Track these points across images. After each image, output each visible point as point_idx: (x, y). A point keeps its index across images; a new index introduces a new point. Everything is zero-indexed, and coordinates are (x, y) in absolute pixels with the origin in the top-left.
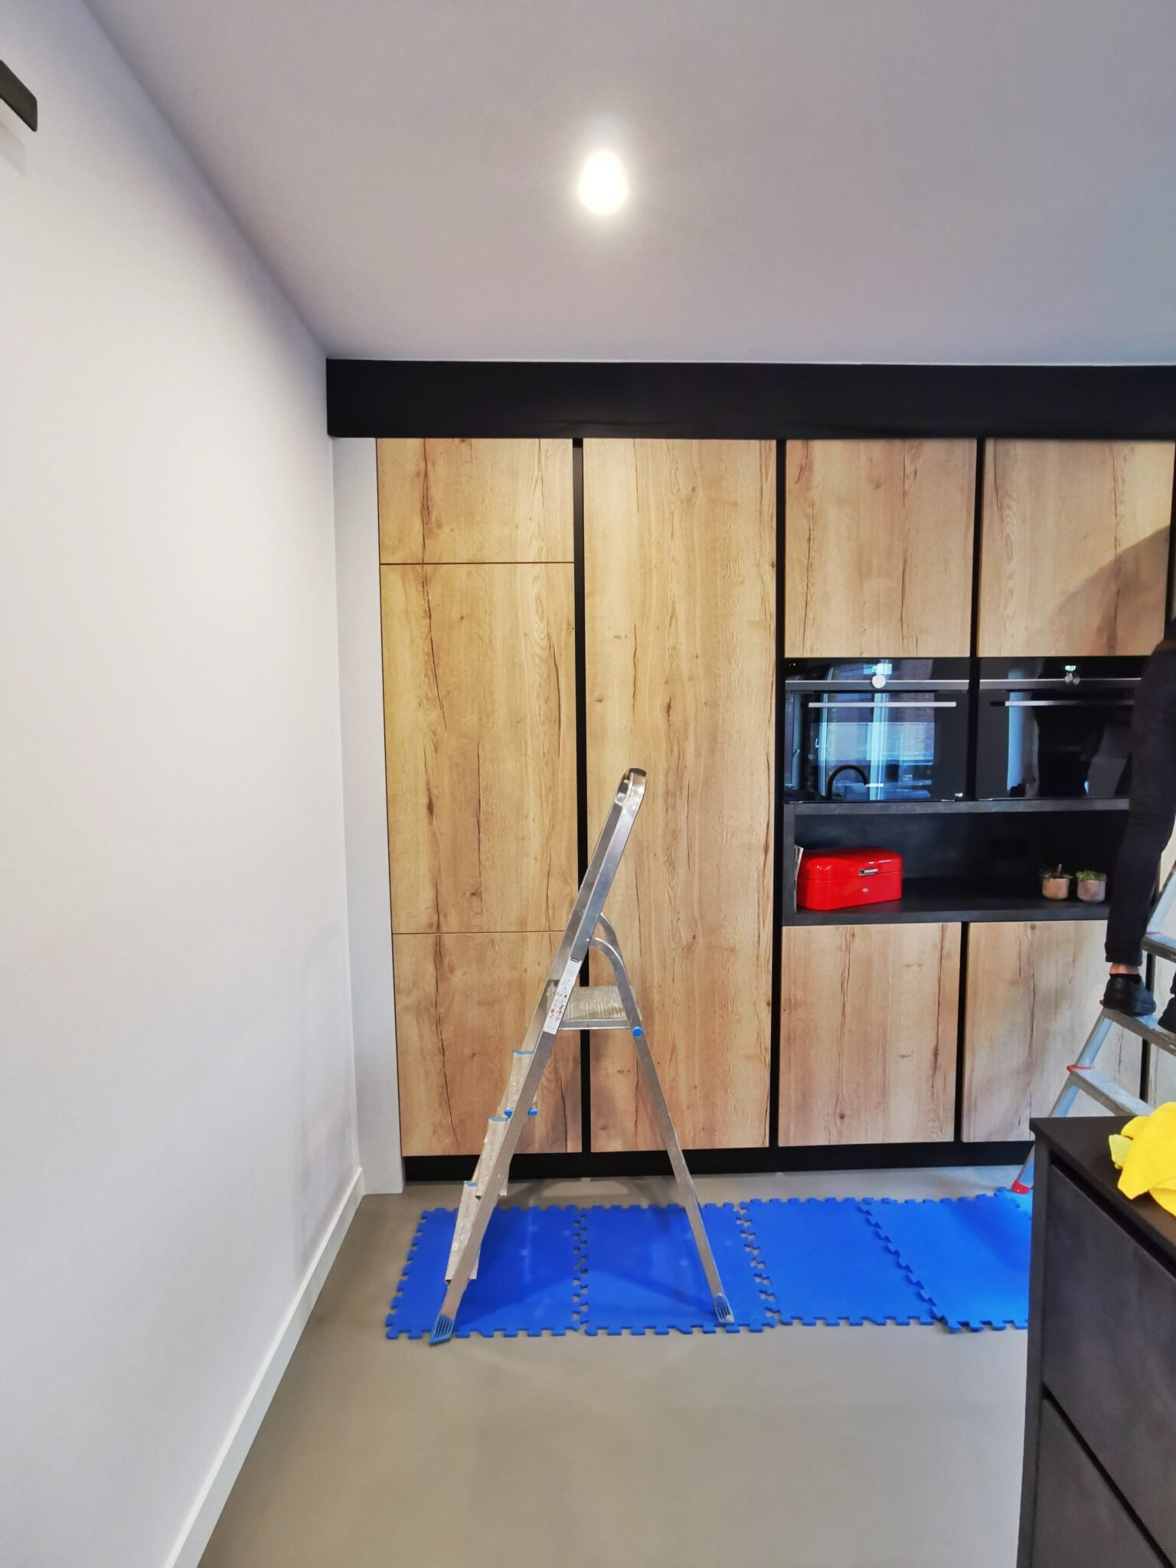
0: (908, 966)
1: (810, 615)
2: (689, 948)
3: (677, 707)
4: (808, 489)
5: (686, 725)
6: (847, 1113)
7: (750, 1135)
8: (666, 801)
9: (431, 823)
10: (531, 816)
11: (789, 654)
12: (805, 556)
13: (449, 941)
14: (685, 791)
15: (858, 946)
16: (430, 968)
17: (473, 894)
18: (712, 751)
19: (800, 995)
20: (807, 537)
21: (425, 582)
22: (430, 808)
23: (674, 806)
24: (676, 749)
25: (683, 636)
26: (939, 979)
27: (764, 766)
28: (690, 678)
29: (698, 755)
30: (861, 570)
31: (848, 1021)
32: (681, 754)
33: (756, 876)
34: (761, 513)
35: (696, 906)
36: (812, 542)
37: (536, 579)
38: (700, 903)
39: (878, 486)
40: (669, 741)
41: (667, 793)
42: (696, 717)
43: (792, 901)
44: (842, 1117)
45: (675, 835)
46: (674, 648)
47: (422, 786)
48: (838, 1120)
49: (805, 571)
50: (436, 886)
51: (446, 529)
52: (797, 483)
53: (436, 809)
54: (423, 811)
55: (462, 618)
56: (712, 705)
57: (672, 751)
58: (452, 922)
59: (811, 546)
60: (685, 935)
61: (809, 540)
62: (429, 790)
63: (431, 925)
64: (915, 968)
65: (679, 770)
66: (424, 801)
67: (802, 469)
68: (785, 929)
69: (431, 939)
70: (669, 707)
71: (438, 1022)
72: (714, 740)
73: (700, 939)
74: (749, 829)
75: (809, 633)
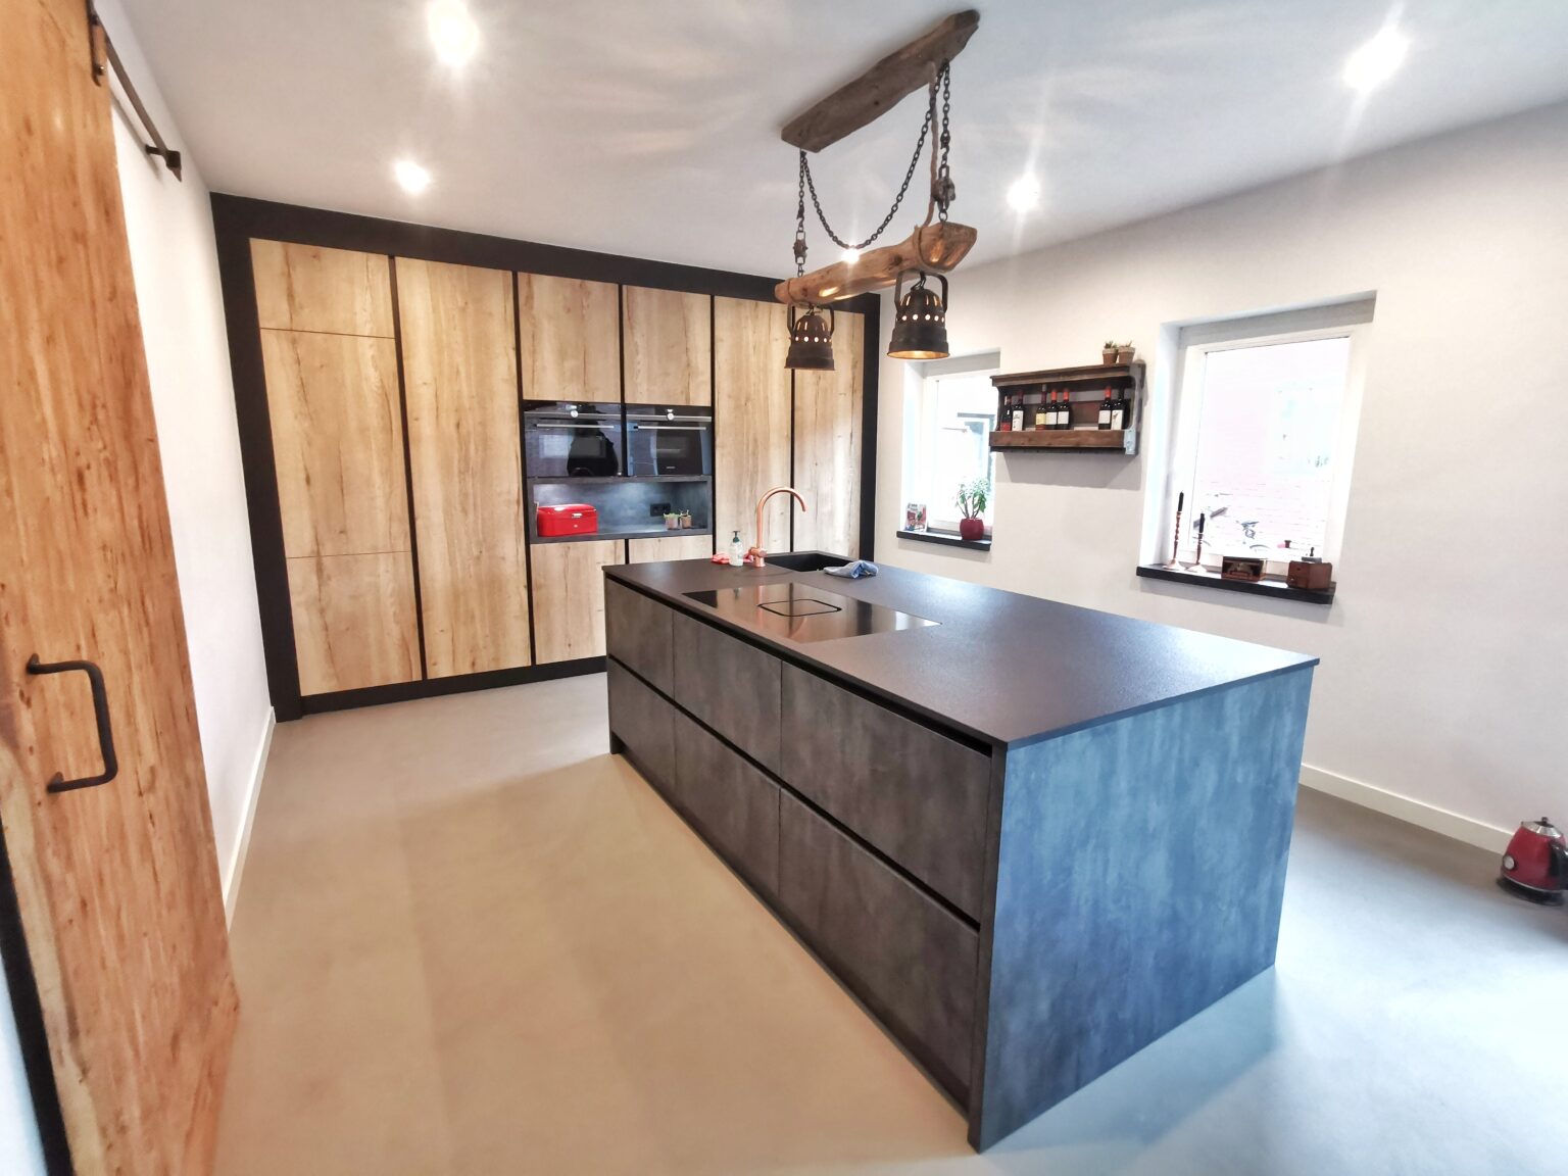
0: (599, 563)
1: (536, 377)
2: (478, 558)
3: (463, 425)
4: (531, 308)
5: (469, 434)
6: (572, 643)
7: (520, 660)
8: (459, 476)
9: (309, 490)
10: (376, 486)
11: (525, 397)
12: (531, 344)
13: (327, 562)
14: (471, 471)
15: (571, 554)
16: (314, 579)
17: (341, 532)
18: (485, 450)
19: (542, 581)
20: (532, 334)
21: (294, 342)
22: (308, 481)
23: (464, 479)
24: (464, 448)
25: (464, 385)
27: (514, 458)
28: (470, 409)
29: (477, 450)
30: (562, 355)
31: (569, 594)
32: (467, 450)
33: (513, 516)
34: (505, 320)
35: (481, 536)
36: (535, 337)
37: (371, 346)
38: (483, 533)
39: (569, 311)
40: (460, 443)
41: (460, 472)
42: (474, 430)
43: (534, 531)
44: (570, 645)
45: (466, 495)
46: (459, 391)
47: (301, 465)
48: (568, 648)
49: (532, 353)
50: (315, 528)
51: (306, 310)
53: (312, 480)
54: (304, 483)
55: (322, 366)
56: (483, 424)
57: (461, 449)
58: (328, 549)
59: (534, 340)
60: (475, 552)
61: (533, 336)
62: (306, 469)
63: (313, 552)
65: (465, 459)
66: (302, 476)
68: (532, 546)
69: (314, 560)
70: (458, 425)
71: (322, 611)
72: (485, 442)
73: (484, 553)
74: (509, 492)
75: (535, 386)
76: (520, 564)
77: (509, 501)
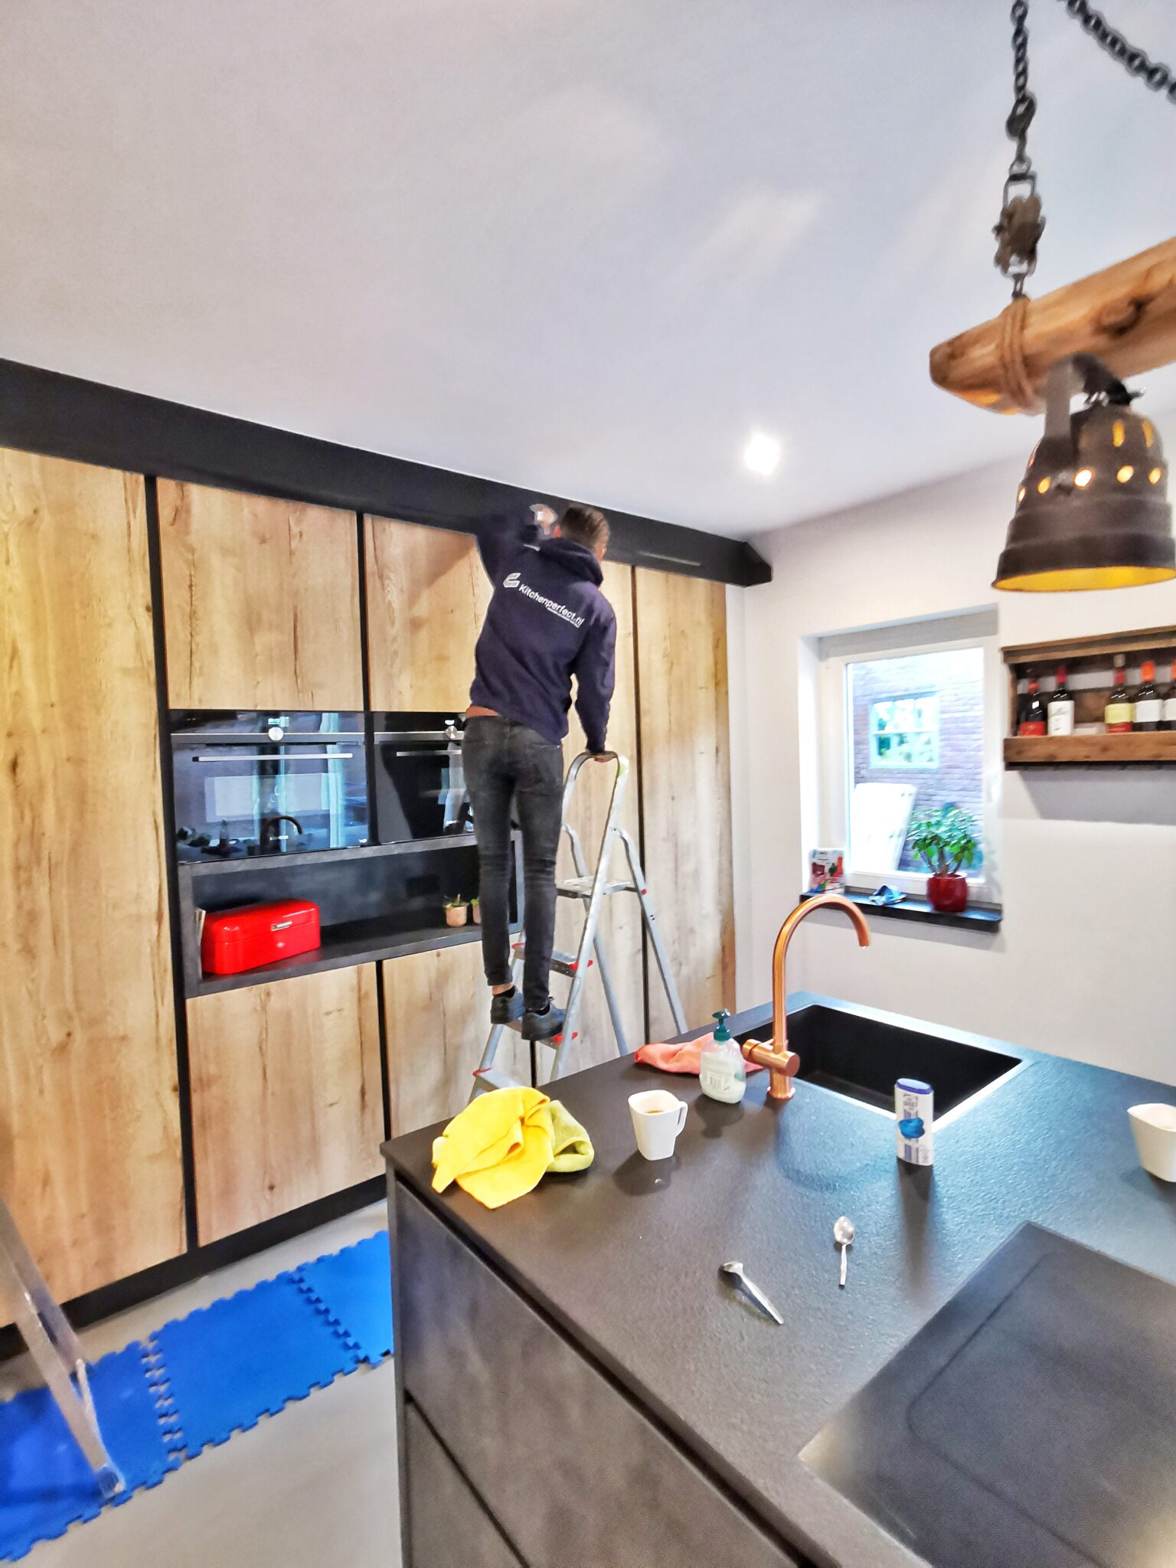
0: (328, 1013)
1: (197, 665)
2: (62, 1050)
3: (27, 764)
4: (187, 533)
5: (41, 786)
6: (277, 1182)
7: (162, 1248)
8: (16, 877)
11: (174, 704)
12: (186, 602)
14: (45, 863)
15: (275, 1003)
18: (81, 815)
19: (213, 1070)
20: (188, 583)
23: (29, 883)
24: (28, 814)
25: (30, 683)
26: (360, 1019)
28: (44, 731)
29: (60, 818)
30: (250, 623)
31: (269, 1083)
32: (36, 818)
33: (148, 950)
34: (129, 551)
35: (69, 996)
36: (193, 588)
38: (76, 992)
39: (263, 541)
40: (19, 806)
41: (17, 868)
42: (55, 774)
43: (194, 967)
44: (272, 1188)
45: (32, 917)
46: (17, 694)
48: (267, 1192)
49: (187, 618)
52: (172, 524)
56: (77, 761)
57: (22, 818)
59: (193, 593)
60: (55, 1037)
61: (191, 586)
64: (335, 1015)
65: (34, 838)
67: (177, 511)
68: (189, 1002)
70: (14, 766)
72: (83, 801)
73: (79, 1037)
74: (138, 898)
75: (196, 681)
76: (164, 1041)
77: (139, 918)
